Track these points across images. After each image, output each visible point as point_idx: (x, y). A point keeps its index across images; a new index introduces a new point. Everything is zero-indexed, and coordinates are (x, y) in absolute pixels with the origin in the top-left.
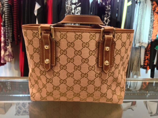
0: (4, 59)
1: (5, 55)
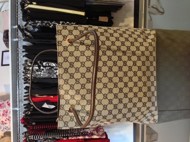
0: (102, 135)
1: (97, 134)
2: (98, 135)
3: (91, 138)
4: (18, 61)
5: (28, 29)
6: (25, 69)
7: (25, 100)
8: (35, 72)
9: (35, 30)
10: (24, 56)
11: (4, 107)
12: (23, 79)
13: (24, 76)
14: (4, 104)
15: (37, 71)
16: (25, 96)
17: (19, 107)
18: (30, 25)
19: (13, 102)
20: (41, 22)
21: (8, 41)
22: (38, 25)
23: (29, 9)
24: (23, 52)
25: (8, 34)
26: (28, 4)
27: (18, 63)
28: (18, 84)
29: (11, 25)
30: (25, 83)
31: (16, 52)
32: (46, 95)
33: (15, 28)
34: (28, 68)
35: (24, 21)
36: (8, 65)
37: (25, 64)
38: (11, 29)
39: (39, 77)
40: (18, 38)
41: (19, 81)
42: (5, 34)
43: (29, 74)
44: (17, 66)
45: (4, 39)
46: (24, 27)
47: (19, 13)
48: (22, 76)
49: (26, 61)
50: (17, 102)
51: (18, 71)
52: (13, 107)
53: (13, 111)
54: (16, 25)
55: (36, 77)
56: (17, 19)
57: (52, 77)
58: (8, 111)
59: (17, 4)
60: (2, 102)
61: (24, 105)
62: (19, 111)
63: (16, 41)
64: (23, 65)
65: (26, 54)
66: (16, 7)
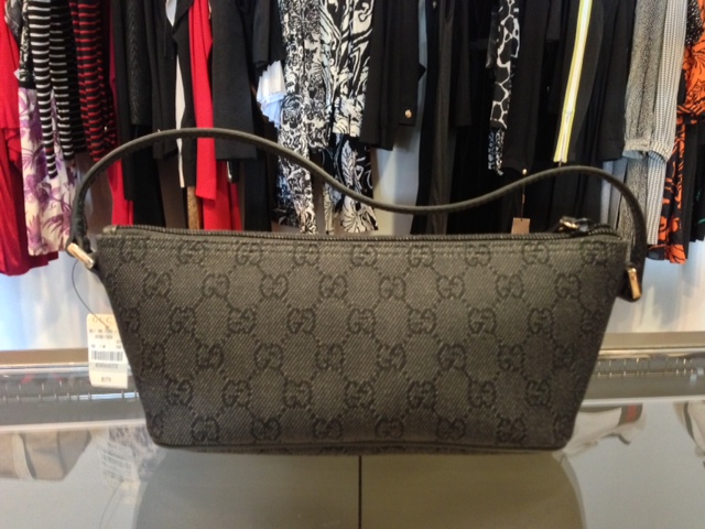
0: (39, 238)
1: (44, 219)
2: (38, 220)
3: (26, 188)
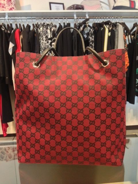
4: (55, 19)
5: (86, 28)
6: (48, 25)
7: (16, 25)
8: (46, 35)
9: (85, 35)
10: (60, 24)
11: (8, 4)
12: (38, 23)
13: (41, 24)
14: (11, 5)
15: (47, 37)
16: (20, 25)
17: (8, 19)
18: (90, 30)
19: (14, 13)
20: (93, 40)
21: (74, 9)
22: (90, 37)
23: (104, 29)
24: (64, 23)
25: (80, 9)
26: (109, 28)
27: (53, 19)
28: (32, 18)
29: (89, 12)
30: (33, 25)
31: (64, 17)
32: (22, 46)
33: (86, 15)
34: (49, 28)
35: (93, 24)
36: (51, 9)
37: (52, 25)
38: (85, 12)
39: (40, 38)
40: (77, 18)
41: (35, 19)
42: (80, 6)
43: (43, 28)
44: (50, 17)
45: (75, 6)
46: (87, 25)
47: (100, 19)
48: (40, 22)
49: (55, 26)
50: (14, 17)
51: (45, 19)
52: (8, 13)
53: (5, 13)
54: (89, 17)
55: (40, 35)
56: (95, 18)
57: (41, 51)
58: (4, 9)
59: (109, 18)
60: (13, 2)
61: (11, 24)
62: (5, 19)
63: (74, 17)
64: (52, 23)
65: (62, 26)
66: (105, 17)
